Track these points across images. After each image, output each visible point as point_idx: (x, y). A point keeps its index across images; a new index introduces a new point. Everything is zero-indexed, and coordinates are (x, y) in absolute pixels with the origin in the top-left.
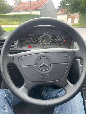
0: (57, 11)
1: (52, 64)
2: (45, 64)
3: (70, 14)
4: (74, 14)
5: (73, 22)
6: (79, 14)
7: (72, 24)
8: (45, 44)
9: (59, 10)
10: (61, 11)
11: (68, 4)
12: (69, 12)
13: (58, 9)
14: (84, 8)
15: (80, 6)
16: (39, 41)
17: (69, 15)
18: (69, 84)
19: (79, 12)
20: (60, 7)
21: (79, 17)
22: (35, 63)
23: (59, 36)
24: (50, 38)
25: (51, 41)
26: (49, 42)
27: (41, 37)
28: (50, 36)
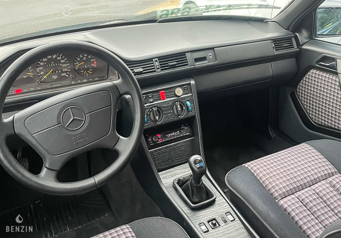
1: (86, 114)
2: (75, 118)
8: (55, 77)
16: (38, 73)
18: (121, 139)
22: (57, 121)
23: (81, 56)
24: (63, 63)
25: (66, 70)
26: (63, 72)
27: (41, 64)
28: (62, 59)
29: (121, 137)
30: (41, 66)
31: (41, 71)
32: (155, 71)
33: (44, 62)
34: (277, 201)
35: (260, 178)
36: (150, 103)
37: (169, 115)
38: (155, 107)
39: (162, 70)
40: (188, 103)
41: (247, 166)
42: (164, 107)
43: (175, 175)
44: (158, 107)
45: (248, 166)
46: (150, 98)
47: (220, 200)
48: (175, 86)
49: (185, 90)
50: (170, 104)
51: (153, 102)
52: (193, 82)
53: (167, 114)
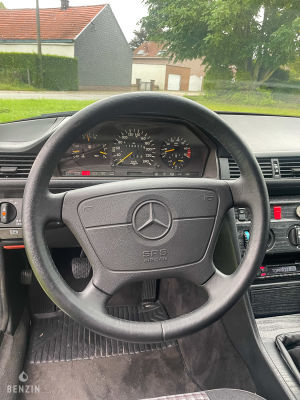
0: (133, 50)
2: (156, 221)
3: (175, 61)
4: (187, 63)
5: (184, 87)
6: (204, 63)
7: (183, 93)
8: (134, 163)
9: (137, 46)
10: (147, 50)
11: (166, 29)
12: (172, 56)
13: (134, 43)
14: (216, 43)
15: (206, 39)
16: (113, 154)
17: (172, 63)
18: (217, 274)
19: (203, 58)
20: (140, 35)
21: (204, 74)
22: (127, 218)
23: (172, 141)
24: (147, 146)
25: (149, 155)
26: (146, 159)
27: (120, 142)
28: (147, 140)
29: (217, 271)
30: (118, 145)
31: (117, 151)
32: (271, 177)
33: (123, 140)
37: (283, 242)
39: (282, 176)
42: (277, 230)
43: (277, 328)
50: (287, 227)
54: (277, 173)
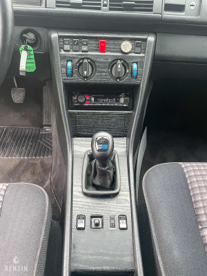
32: (99, 9)
34: (200, 227)
35: (193, 189)
36: (83, 51)
37: (104, 74)
38: (88, 59)
39: (110, 9)
40: (135, 66)
41: (183, 166)
42: (100, 62)
44: (91, 60)
45: (186, 167)
46: (83, 45)
47: (123, 195)
48: (124, 38)
49: (137, 46)
50: (110, 60)
51: (87, 51)
52: (151, 39)
53: (101, 72)
54: (105, 5)
